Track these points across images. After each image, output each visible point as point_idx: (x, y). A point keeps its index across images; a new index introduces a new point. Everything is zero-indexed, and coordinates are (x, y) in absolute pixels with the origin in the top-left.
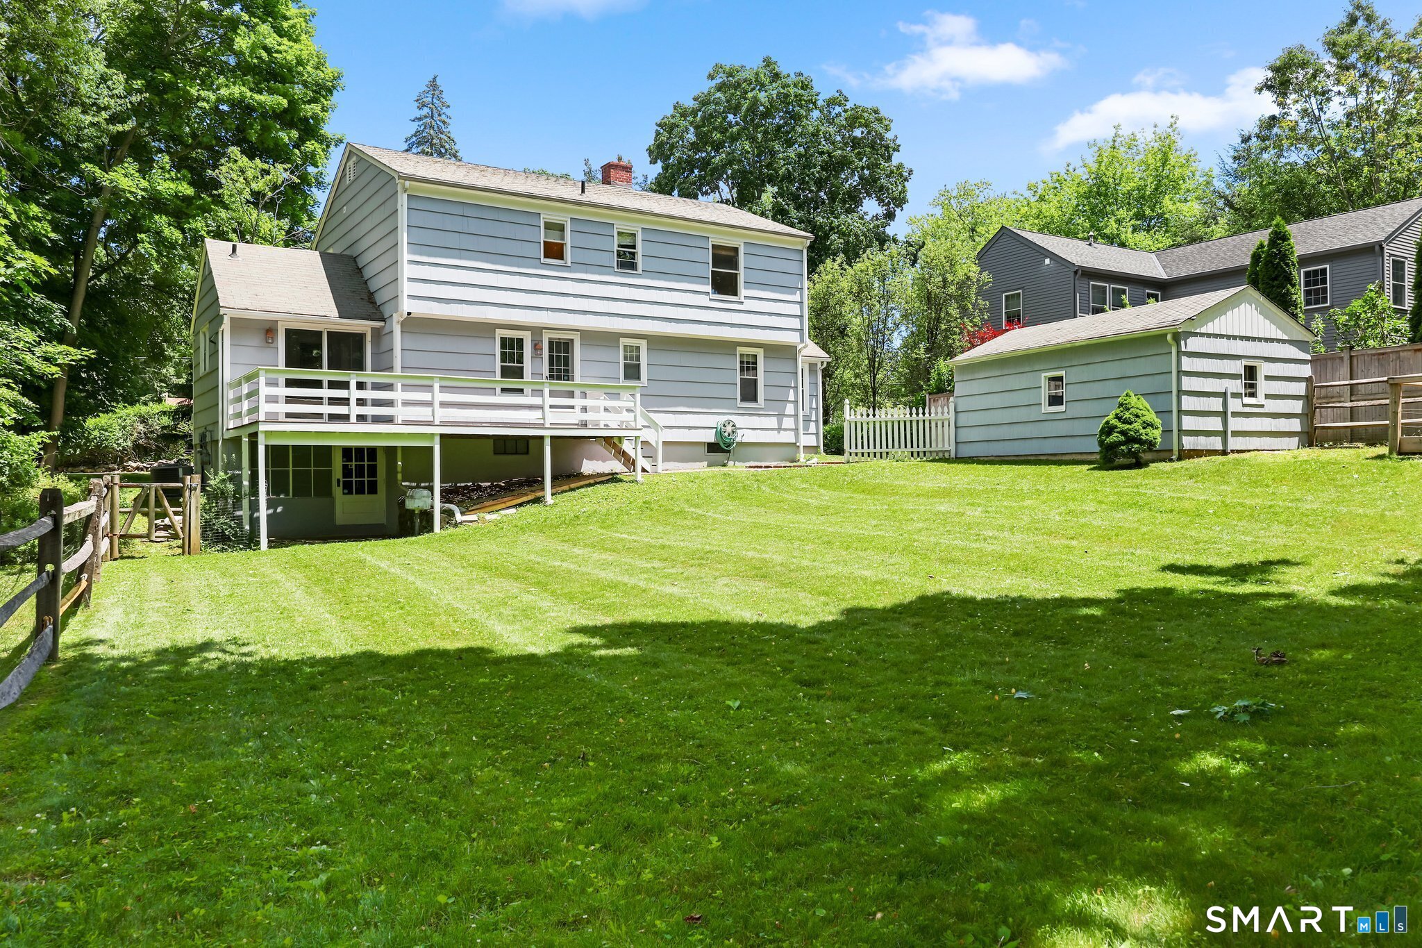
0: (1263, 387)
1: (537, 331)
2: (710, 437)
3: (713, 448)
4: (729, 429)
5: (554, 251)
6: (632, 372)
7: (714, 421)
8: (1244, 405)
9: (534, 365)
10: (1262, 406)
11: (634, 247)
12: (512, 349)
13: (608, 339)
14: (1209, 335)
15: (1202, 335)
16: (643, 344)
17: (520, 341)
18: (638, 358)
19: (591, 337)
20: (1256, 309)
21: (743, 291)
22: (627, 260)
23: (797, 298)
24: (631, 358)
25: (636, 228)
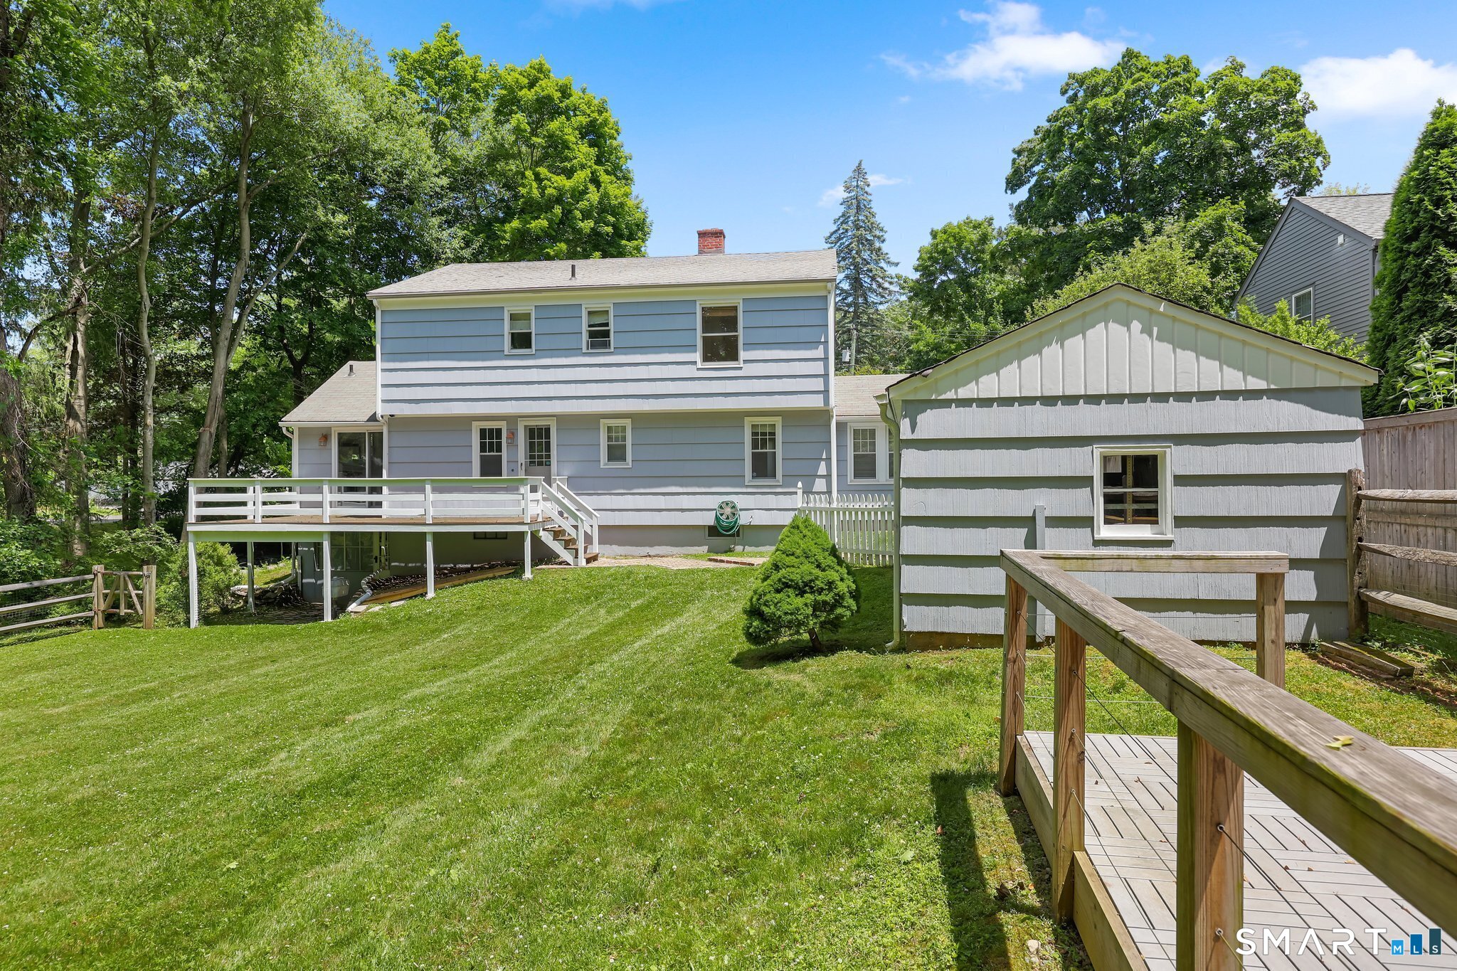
0: (1173, 499)
1: (512, 420)
2: (709, 519)
3: (713, 531)
4: (728, 511)
5: (521, 340)
6: (616, 453)
7: (713, 502)
8: (1098, 543)
9: (515, 453)
10: (1167, 544)
11: (607, 325)
12: (491, 439)
13: (589, 422)
14: (986, 402)
15: (966, 403)
16: (627, 423)
17: (499, 431)
18: (624, 439)
19: (569, 422)
20: (1147, 330)
21: (743, 355)
22: (599, 338)
24: (617, 440)
25: (607, 305)
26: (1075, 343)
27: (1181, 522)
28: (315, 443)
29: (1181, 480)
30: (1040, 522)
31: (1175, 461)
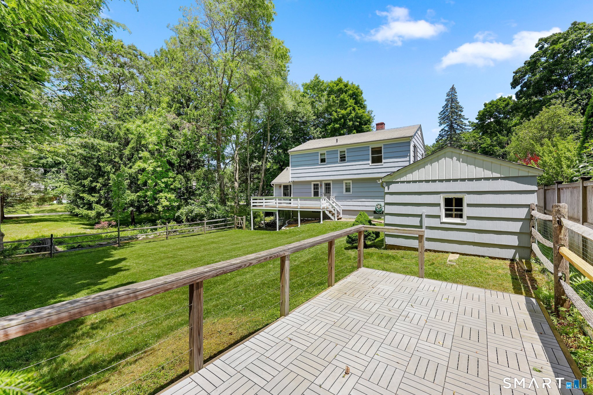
0: (467, 211)
1: (321, 181)
2: (374, 209)
3: (375, 212)
4: (379, 206)
5: (323, 160)
6: (348, 190)
7: (375, 204)
8: (441, 223)
9: (322, 190)
10: (465, 224)
11: (345, 155)
12: (316, 186)
13: (339, 182)
14: (409, 182)
16: (351, 181)
17: (318, 184)
18: (350, 186)
19: (335, 181)
20: (458, 160)
21: (383, 161)
22: (343, 159)
23: (408, 159)
24: (348, 186)
25: (344, 149)
26: (436, 164)
27: (469, 218)
28: (278, 188)
29: (469, 205)
30: (424, 216)
31: (467, 199)
